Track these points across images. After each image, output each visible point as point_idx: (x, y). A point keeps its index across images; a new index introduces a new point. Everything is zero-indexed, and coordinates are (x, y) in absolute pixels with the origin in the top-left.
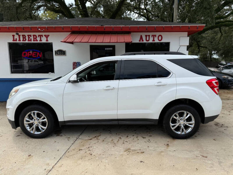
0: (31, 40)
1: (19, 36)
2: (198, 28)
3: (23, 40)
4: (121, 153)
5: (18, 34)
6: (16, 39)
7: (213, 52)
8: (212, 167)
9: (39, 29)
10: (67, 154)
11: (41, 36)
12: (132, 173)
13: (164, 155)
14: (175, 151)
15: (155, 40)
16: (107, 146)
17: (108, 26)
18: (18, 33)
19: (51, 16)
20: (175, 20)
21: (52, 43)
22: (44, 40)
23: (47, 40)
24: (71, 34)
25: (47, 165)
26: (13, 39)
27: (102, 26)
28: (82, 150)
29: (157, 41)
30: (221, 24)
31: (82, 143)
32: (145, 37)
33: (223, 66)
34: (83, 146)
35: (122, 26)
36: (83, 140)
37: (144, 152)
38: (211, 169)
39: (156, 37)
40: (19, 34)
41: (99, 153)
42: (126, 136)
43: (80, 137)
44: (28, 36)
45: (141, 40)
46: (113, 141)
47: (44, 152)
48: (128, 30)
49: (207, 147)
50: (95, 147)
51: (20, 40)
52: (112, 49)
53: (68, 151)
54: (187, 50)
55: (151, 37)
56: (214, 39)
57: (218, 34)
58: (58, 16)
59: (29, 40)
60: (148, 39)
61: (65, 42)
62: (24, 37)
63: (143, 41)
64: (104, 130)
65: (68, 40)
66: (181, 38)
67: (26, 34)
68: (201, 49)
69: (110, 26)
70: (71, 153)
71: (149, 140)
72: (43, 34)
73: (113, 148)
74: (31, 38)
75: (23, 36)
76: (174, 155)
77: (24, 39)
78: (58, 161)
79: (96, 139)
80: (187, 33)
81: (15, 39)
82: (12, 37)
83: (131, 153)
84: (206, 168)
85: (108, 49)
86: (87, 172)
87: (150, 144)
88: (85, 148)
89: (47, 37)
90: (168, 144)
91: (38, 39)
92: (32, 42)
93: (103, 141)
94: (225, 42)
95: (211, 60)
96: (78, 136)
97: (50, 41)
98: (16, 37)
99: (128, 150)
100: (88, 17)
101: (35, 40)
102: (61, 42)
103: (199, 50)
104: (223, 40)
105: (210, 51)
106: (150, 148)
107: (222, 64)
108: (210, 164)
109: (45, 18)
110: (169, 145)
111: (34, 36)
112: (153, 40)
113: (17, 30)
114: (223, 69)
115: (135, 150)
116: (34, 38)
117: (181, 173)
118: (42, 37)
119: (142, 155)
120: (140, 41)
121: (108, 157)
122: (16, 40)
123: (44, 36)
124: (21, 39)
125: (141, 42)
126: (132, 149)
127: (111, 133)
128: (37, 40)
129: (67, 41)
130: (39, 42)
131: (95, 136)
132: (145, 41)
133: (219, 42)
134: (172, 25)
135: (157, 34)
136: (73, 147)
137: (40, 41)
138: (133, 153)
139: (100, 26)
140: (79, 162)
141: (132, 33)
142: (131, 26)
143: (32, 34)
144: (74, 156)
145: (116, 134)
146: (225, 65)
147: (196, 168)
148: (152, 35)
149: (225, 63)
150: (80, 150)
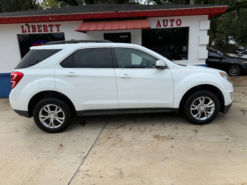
0: (41, 31)
1: (29, 27)
2: (220, 9)
3: (33, 32)
4: (151, 140)
5: (27, 25)
6: (26, 30)
7: (230, 37)
8: (244, 149)
9: (50, 18)
10: (97, 142)
11: (51, 26)
12: (166, 156)
13: (194, 140)
14: (204, 136)
15: (173, 24)
16: (135, 134)
17: (123, 11)
18: (27, 23)
19: (52, 5)
20: (192, 2)
21: (64, 33)
22: (55, 30)
23: (58, 30)
24: (83, 22)
25: (80, 153)
26: (22, 31)
27: (116, 11)
28: (111, 138)
29: (175, 26)
30: (239, 5)
31: (109, 131)
32: (163, 22)
33: (242, 51)
34: (111, 134)
35: (138, 11)
36: (110, 130)
37: (173, 138)
38: (244, 151)
39: (174, 21)
40: (29, 25)
41: (129, 140)
42: (152, 124)
43: (106, 127)
44: (38, 26)
45: (159, 26)
46: (140, 129)
47: (74, 141)
48: (145, 15)
49: (237, 131)
50: (123, 135)
51: (29, 31)
52: (127, 36)
53: (98, 140)
54: (208, 35)
55: (168, 21)
56: (231, 23)
57: (235, 17)
58: (59, 4)
59: (39, 31)
60: (165, 24)
61: (79, 31)
62: (34, 27)
63: (160, 26)
64: (128, 119)
65: (82, 28)
66: (201, 21)
67: (36, 24)
68: (216, 35)
69: (125, 11)
70: (102, 142)
71: (176, 127)
72: (54, 23)
73: (141, 135)
74: (41, 28)
75: (32, 26)
76: (204, 140)
77: (34, 30)
78: (90, 149)
79: (122, 127)
80: (207, 16)
81: (24, 31)
82: (21, 28)
83: (160, 139)
84: (239, 150)
85: (123, 37)
86: (122, 157)
87: (178, 130)
88: (113, 136)
89: (58, 26)
90: (196, 130)
91: (49, 29)
92: (43, 32)
93: (130, 129)
94: (242, 26)
95: (227, 46)
96: (104, 126)
97: (61, 31)
98: (26, 28)
99: (157, 137)
100: (93, 3)
101: (45, 30)
102: (75, 31)
103: (215, 35)
104: (241, 23)
105: (227, 36)
106: (179, 134)
107: (240, 50)
108: (242, 146)
109: (45, 7)
110: (198, 130)
111: (44, 26)
112: (171, 24)
113: (26, 21)
114: (242, 55)
115: (164, 137)
116: (44, 29)
117: (215, 155)
118: (53, 27)
119: (172, 141)
120: (157, 26)
121: (138, 144)
122: (26, 32)
123: (54, 26)
124: (31, 30)
125: (159, 27)
126: (161, 135)
127: (136, 122)
128: (47, 31)
129: (81, 30)
130: (49, 32)
131: (120, 125)
132: (162, 27)
133: (236, 26)
134: (192, 8)
135: (176, 18)
136: (101, 136)
137: (51, 31)
138: (163, 139)
139: (115, 12)
140: (112, 148)
141: (148, 18)
142: (147, 10)
143: (42, 24)
144: (105, 144)
145: (142, 123)
146: (244, 50)
147: (228, 150)
148: (170, 20)
149: (243, 49)
150: (109, 138)
